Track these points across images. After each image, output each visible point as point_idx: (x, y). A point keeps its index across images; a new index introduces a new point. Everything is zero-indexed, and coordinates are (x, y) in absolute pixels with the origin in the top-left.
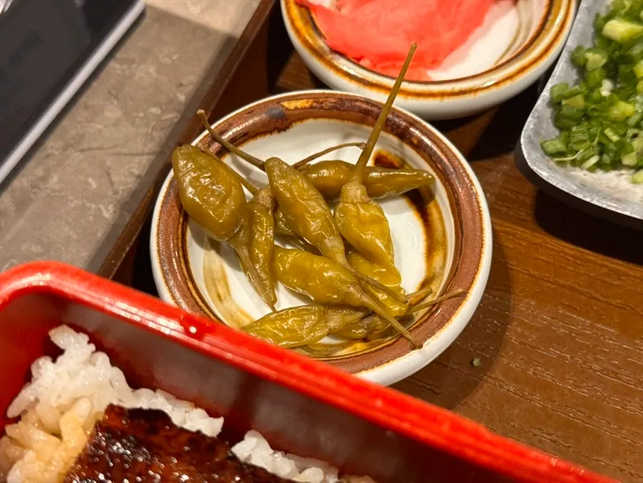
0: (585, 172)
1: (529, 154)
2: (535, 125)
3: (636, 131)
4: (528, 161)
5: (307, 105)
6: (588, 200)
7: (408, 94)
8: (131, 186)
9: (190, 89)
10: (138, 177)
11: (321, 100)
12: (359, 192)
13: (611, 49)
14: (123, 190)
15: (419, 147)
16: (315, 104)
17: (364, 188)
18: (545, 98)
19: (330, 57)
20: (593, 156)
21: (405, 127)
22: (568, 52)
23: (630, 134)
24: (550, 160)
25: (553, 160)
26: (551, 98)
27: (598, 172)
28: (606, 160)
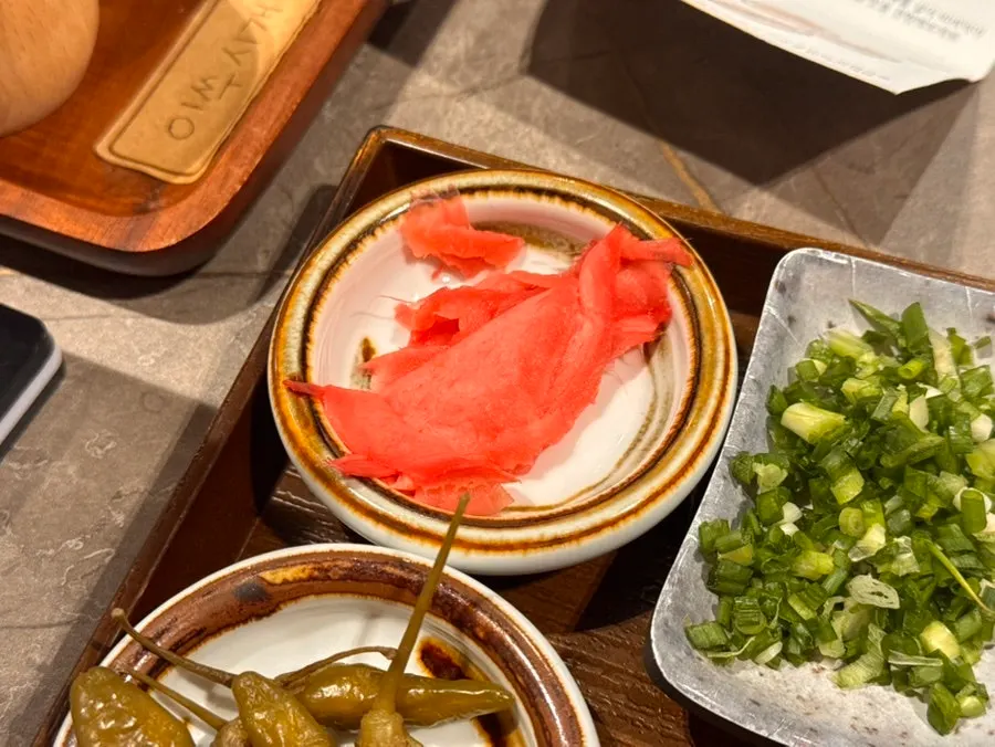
0: (763, 669)
1: (663, 658)
2: (674, 598)
3: (840, 599)
4: (662, 670)
5: (303, 576)
6: (763, 733)
7: (470, 546)
8: (28, 684)
9: (131, 503)
10: (40, 668)
11: (326, 565)
12: (389, 728)
13: (795, 452)
14: (15, 694)
15: (491, 644)
16: (316, 573)
17: (399, 718)
18: (692, 543)
19: (343, 482)
20: (772, 644)
21: (465, 608)
22: (728, 458)
23: (829, 605)
24: (703, 658)
25: (706, 656)
26: (701, 543)
27: (783, 666)
28: (794, 650)
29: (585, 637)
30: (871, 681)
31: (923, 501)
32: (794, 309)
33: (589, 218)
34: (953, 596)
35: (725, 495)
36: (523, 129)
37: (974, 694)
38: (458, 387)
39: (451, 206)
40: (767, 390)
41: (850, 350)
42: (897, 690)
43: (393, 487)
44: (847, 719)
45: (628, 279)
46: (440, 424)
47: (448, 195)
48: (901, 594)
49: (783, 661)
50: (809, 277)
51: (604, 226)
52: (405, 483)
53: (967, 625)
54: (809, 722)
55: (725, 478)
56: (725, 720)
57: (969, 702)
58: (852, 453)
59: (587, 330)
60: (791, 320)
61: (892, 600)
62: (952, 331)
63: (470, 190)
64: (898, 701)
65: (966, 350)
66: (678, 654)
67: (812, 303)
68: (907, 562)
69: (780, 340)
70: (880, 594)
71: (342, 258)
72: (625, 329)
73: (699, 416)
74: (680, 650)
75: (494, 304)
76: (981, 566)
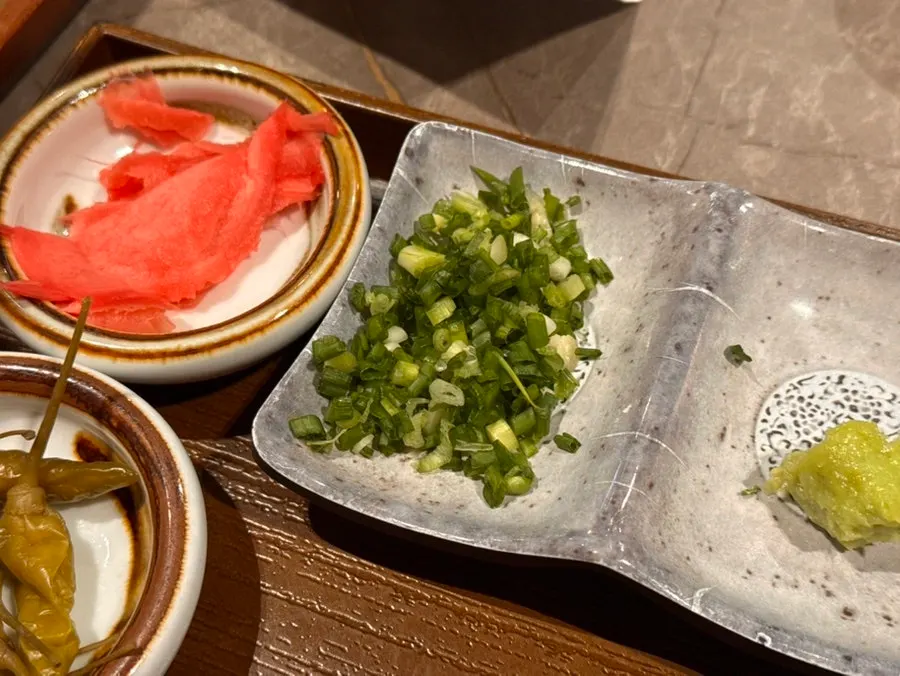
0: (358, 457)
1: (260, 441)
2: (283, 397)
3: (424, 401)
4: (258, 450)
6: (340, 502)
15: (121, 431)
17: (40, 492)
18: (306, 356)
19: (16, 303)
20: (364, 436)
21: (104, 403)
22: (348, 290)
23: (411, 405)
24: (301, 445)
25: (306, 444)
26: (314, 356)
27: (377, 456)
28: (384, 441)
29: (234, 442)
30: (444, 467)
31: (501, 323)
32: (421, 172)
33: (262, 95)
34: (514, 398)
35: (342, 319)
36: (249, 36)
37: (519, 474)
38: (137, 234)
39: (146, 84)
40: (391, 236)
41: (468, 207)
42: (466, 475)
43: (63, 311)
44: (416, 494)
45: (293, 149)
46: (120, 263)
47: (142, 75)
48: (467, 394)
49: (375, 452)
50: (435, 146)
51: (274, 102)
52: (76, 307)
53: (521, 420)
54: (382, 495)
55: (344, 305)
56: (310, 492)
57: (515, 481)
58: (441, 283)
59: (250, 187)
60: (418, 181)
61: (458, 399)
62: (547, 192)
63: (163, 72)
64: (465, 483)
65: (560, 208)
66: (276, 440)
67: (439, 168)
68: (472, 367)
69: (407, 196)
70: (450, 394)
71: (43, 124)
72: (285, 190)
73: (326, 255)
74: (280, 437)
75: (174, 166)
76: (539, 374)
